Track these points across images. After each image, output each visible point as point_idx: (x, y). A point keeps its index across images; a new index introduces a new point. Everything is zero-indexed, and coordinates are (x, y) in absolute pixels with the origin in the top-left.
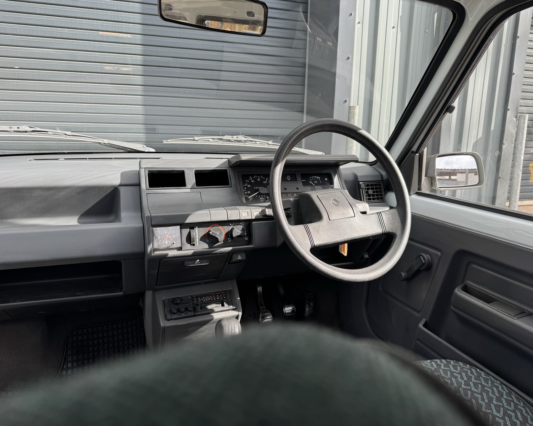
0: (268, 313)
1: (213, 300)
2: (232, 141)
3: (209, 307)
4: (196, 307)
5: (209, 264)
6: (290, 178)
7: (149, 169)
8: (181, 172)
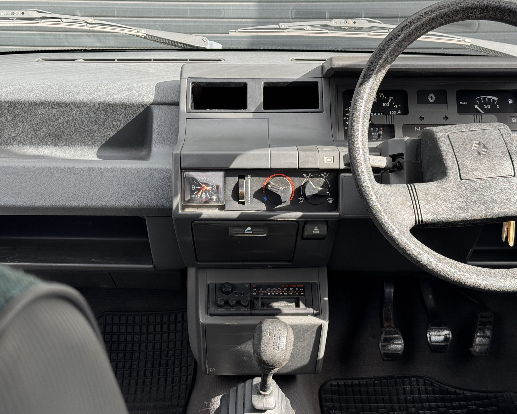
0: (397, 334)
1: (283, 294)
2: (345, 30)
3: (276, 305)
4: (255, 301)
5: (268, 235)
6: (434, 97)
7: (194, 80)
8: (243, 85)
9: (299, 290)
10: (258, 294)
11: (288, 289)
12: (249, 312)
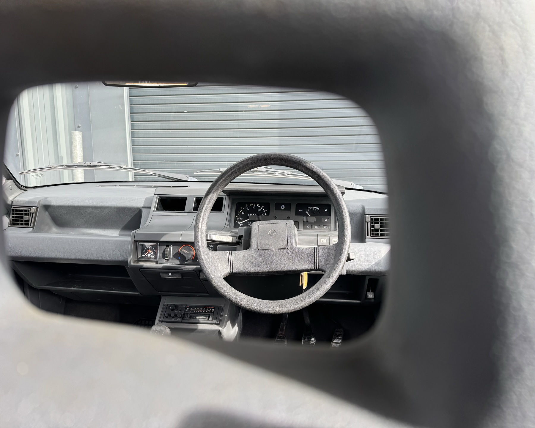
1: (202, 312)
3: (198, 318)
4: (185, 315)
5: (182, 278)
6: (284, 207)
7: (161, 196)
9: (211, 310)
10: (189, 311)
11: (206, 309)
12: (181, 321)
